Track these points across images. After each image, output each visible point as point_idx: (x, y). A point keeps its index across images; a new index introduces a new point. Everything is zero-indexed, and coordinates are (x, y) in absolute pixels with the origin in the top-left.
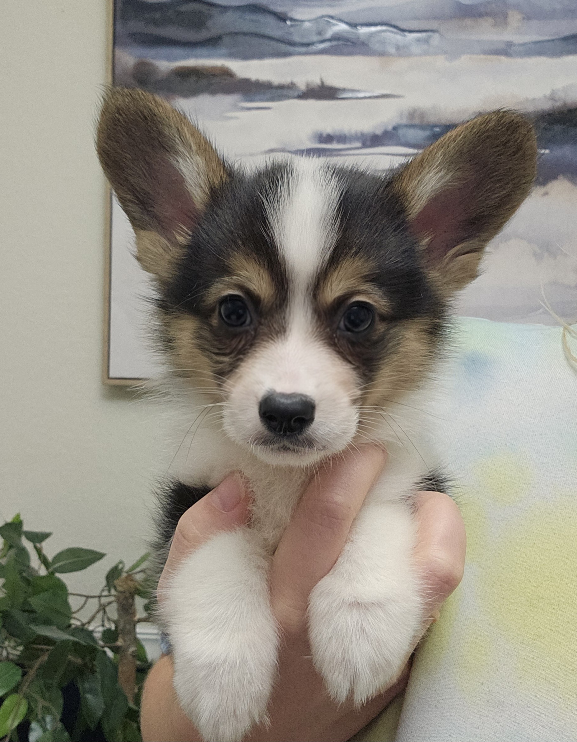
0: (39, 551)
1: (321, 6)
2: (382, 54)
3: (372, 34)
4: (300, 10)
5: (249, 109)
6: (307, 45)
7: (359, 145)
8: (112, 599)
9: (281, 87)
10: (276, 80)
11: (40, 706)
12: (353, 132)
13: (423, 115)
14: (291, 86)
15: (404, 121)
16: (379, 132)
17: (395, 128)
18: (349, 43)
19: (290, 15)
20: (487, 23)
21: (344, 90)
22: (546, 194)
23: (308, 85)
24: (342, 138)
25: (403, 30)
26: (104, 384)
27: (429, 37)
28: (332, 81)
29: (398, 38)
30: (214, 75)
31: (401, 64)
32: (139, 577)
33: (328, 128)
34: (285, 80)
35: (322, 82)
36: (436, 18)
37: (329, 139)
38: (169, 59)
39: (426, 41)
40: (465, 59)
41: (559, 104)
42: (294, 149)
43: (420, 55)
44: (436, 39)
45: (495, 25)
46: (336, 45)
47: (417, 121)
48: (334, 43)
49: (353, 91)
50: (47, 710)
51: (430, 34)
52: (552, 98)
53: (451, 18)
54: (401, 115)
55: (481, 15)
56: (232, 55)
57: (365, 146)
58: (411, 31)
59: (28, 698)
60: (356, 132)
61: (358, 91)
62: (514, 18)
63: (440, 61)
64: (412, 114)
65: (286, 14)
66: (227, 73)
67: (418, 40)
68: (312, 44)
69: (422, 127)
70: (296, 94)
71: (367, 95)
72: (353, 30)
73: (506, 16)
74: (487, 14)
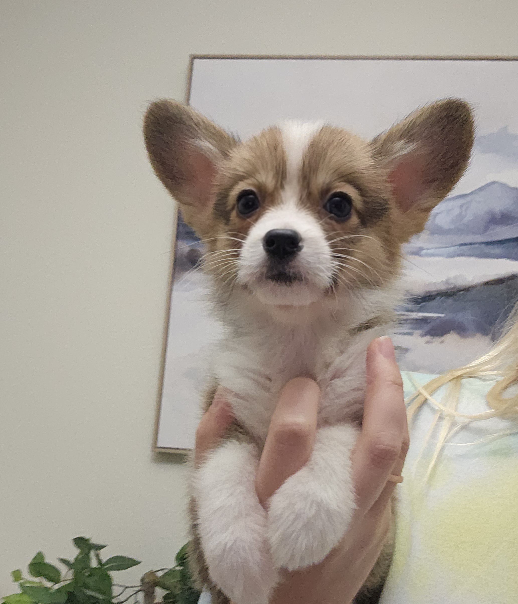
0: (97, 556)
22: (442, 342)
26: (152, 451)
41: (452, 286)
52: (447, 282)
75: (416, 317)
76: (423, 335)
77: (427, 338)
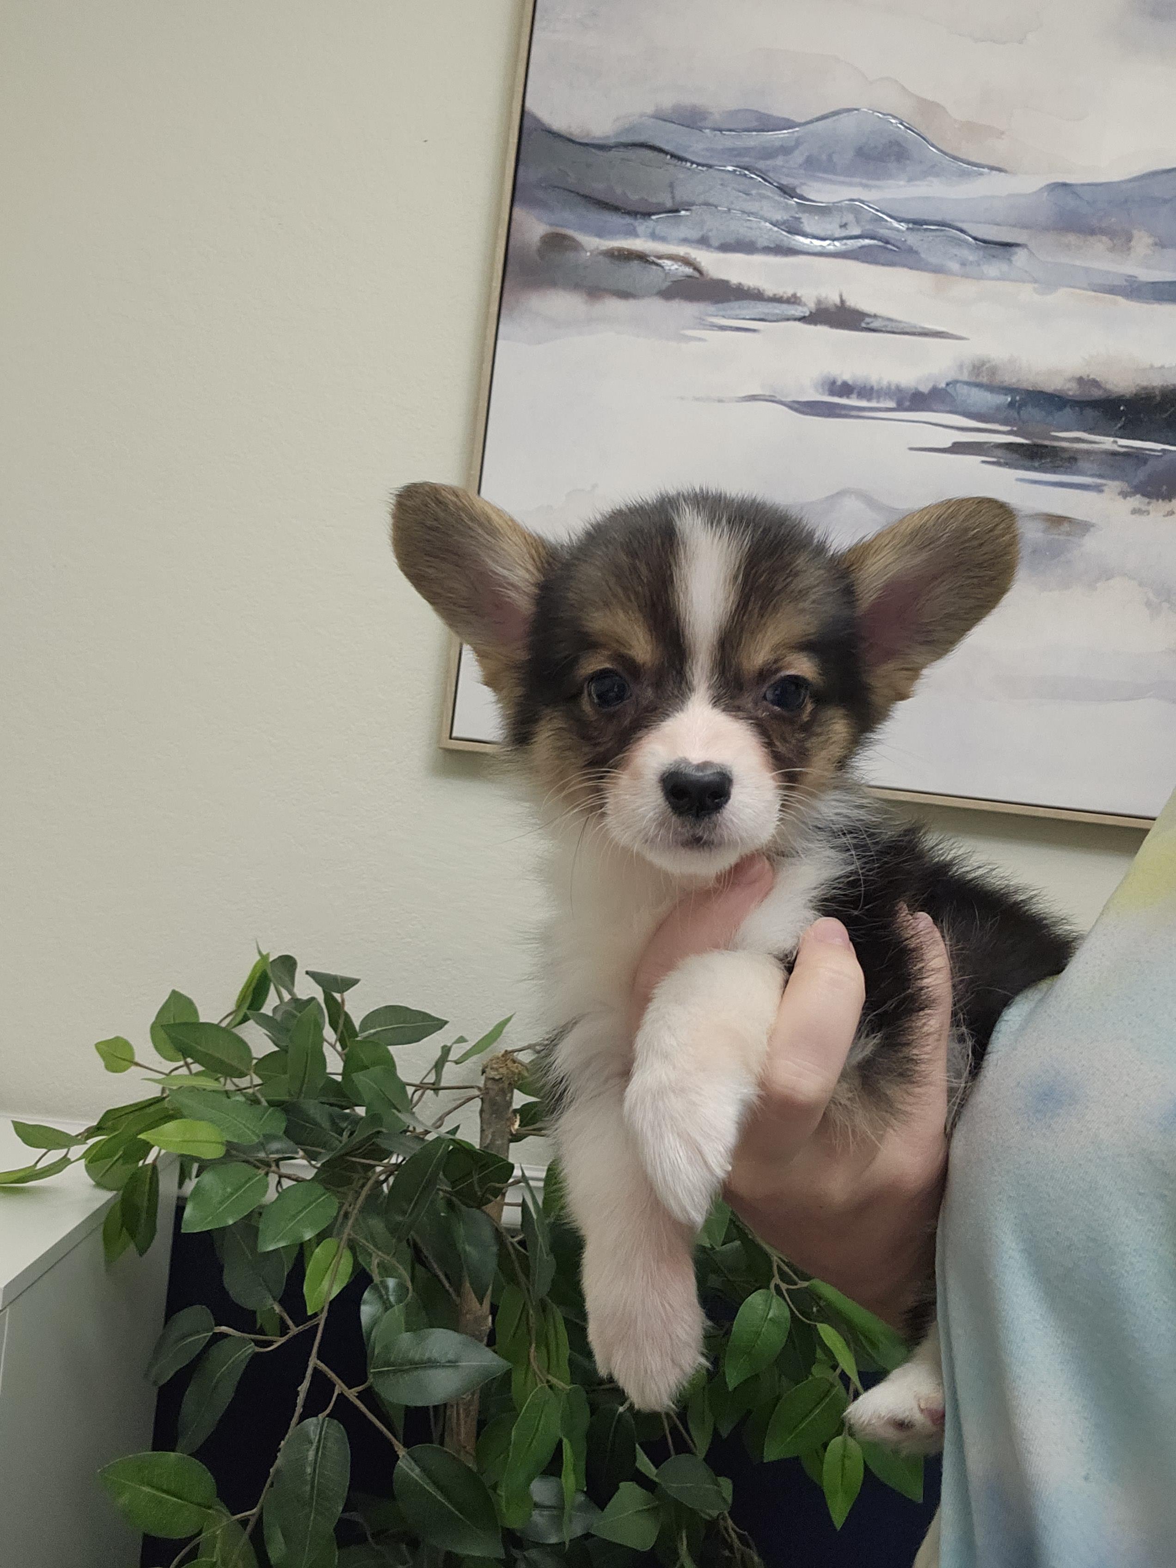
1: (851, 184)
2: (937, 270)
4: (817, 185)
5: (723, 328)
7: (892, 405)
8: (476, 1092)
9: (777, 299)
10: (772, 289)
11: (376, 1262)
12: (885, 383)
13: (993, 371)
14: (792, 300)
15: (965, 376)
16: (925, 389)
17: (950, 385)
18: (889, 247)
19: (798, 191)
20: (1100, 244)
21: (875, 318)
23: (819, 302)
24: (866, 391)
25: (977, 239)
27: (1013, 255)
28: (857, 301)
31: (964, 288)
32: (526, 1057)
33: (846, 374)
34: (785, 291)
35: (843, 302)
36: (1025, 227)
37: (846, 389)
38: (600, 233)
39: (1008, 259)
40: (1063, 292)
42: (789, 399)
43: (997, 279)
44: (1021, 257)
45: (1112, 250)
46: (868, 247)
47: (985, 380)
48: (867, 244)
49: (888, 320)
50: (386, 1270)
51: (1014, 250)
53: (1046, 229)
54: (961, 367)
55: (1092, 232)
56: (702, 242)
57: (900, 408)
58: (987, 242)
59: (352, 1246)
60: (889, 384)
62: (1142, 242)
63: (1027, 293)
64: (978, 367)
65: (794, 190)
69: (992, 389)
70: (800, 314)
72: (899, 228)
73: (1129, 239)
74: (1103, 232)
75: (1115, 448)
76: (1124, 495)
77: (1137, 501)
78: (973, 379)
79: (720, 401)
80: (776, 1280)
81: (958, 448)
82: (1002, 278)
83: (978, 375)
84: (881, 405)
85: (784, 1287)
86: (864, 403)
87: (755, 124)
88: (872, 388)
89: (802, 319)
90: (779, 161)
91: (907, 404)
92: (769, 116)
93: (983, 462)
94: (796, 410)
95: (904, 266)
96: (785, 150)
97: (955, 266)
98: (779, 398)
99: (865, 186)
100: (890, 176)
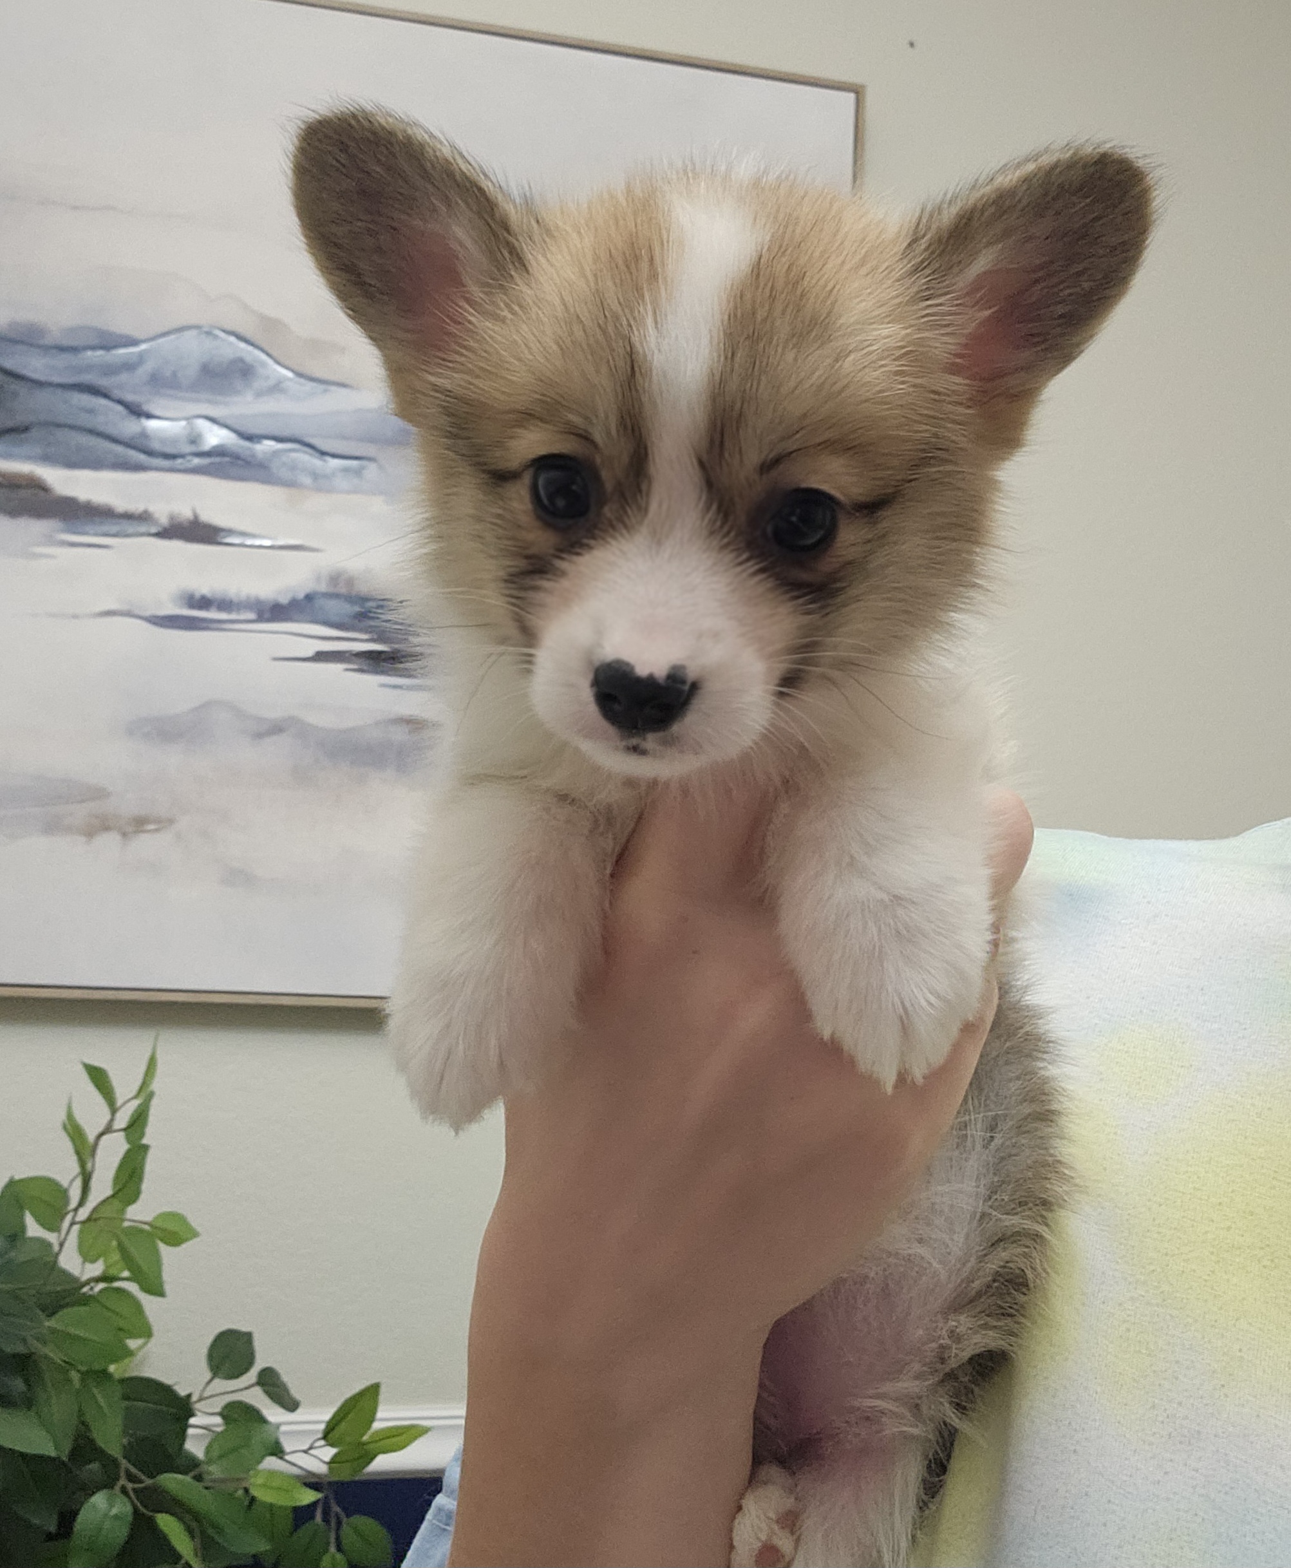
1: (198, 401)
2: (290, 484)
3: (276, 453)
4: (162, 401)
5: (73, 544)
6: (174, 457)
7: (252, 616)
9: (128, 516)
10: (121, 505)
12: (243, 596)
13: (350, 582)
14: (144, 517)
15: (323, 587)
16: (284, 600)
17: (309, 598)
18: (240, 462)
19: (144, 407)
21: (230, 532)
23: (172, 518)
24: (225, 605)
25: (323, 453)
27: (363, 468)
28: (211, 516)
29: (316, 462)
30: (19, 487)
31: (317, 502)
33: (204, 587)
34: (137, 507)
35: (196, 517)
36: (372, 440)
37: (204, 603)
39: (358, 472)
42: (148, 613)
43: (348, 492)
44: (371, 470)
46: (220, 463)
47: (343, 590)
48: (217, 460)
49: (243, 534)
51: (364, 463)
53: (393, 443)
54: (318, 579)
56: (47, 459)
57: (261, 618)
58: (334, 456)
60: (248, 598)
61: (254, 536)
63: (377, 504)
64: (335, 579)
65: (139, 406)
66: (38, 486)
67: (346, 470)
68: (182, 456)
69: (350, 599)
70: (154, 530)
71: (267, 543)
72: (247, 444)
78: (331, 590)
79: (75, 617)
80: (123, 1481)
81: (321, 657)
82: (355, 491)
83: (335, 586)
84: (242, 617)
85: (130, 1486)
86: (223, 616)
87: (96, 342)
88: (231, 602)
89: (159, 535)
90: (124, 377)
91: (267, 615)
92: (111, 334)
93: (347, 670)
94: (155, 624)
95: (257, 480)
96: (129, 366)
97: (307, 480)
98: (137, 612)
99: (209, 402)
100: (237, 392)
